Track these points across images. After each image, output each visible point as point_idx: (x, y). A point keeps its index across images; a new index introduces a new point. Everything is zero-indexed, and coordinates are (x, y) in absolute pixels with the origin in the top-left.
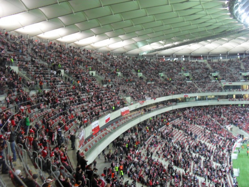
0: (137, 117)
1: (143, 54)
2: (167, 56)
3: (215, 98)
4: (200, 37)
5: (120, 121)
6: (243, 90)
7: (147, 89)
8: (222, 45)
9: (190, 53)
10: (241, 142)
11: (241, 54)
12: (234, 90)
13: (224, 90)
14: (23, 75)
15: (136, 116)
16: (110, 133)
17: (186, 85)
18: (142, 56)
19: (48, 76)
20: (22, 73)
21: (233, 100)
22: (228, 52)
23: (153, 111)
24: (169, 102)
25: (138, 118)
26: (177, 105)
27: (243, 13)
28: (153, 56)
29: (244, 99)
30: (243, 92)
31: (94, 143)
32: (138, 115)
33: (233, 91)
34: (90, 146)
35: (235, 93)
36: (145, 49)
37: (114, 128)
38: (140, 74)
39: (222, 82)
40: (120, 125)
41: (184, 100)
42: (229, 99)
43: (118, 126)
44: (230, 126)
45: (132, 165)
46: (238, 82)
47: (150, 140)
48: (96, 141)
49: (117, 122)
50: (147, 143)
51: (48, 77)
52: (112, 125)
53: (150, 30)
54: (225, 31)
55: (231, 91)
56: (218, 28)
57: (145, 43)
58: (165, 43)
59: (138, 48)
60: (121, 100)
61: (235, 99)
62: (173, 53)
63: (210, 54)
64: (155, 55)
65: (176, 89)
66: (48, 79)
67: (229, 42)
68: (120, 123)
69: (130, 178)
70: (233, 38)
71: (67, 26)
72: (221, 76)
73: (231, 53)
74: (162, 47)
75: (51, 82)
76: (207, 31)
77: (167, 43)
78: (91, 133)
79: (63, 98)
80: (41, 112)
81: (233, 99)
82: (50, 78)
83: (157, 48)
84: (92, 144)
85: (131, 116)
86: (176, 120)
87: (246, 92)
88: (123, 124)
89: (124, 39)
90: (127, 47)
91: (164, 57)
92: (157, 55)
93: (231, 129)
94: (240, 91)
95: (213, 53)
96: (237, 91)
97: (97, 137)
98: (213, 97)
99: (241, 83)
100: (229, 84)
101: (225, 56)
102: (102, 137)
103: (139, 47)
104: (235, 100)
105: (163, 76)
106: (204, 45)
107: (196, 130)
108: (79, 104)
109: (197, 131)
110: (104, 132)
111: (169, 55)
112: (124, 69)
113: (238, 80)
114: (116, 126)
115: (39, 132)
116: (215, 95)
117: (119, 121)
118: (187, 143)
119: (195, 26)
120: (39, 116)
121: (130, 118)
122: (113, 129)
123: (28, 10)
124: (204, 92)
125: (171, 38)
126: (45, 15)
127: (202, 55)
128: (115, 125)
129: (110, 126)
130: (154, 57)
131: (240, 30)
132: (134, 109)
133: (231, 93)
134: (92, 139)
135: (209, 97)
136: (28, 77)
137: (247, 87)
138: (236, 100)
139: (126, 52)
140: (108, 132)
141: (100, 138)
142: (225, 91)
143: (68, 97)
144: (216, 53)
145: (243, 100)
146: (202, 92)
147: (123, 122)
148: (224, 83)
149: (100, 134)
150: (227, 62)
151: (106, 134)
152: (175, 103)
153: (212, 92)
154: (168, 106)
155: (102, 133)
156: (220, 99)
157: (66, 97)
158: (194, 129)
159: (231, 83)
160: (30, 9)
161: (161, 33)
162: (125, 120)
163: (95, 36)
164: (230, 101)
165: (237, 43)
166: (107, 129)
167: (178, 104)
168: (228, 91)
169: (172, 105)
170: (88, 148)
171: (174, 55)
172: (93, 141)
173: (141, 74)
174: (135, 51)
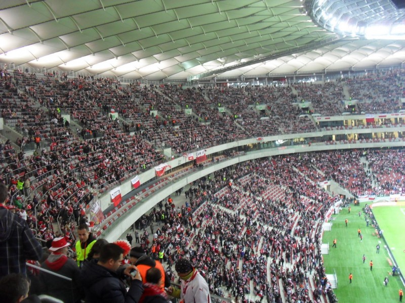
0: (183, 176)
1: (192, 79)
2: (232, 80)
3: (305, 141)
4: (278, 51)
5: (157, 184)
6: (346, 127)
7: (198, 134)
8: (313, 60)
9: (267, 74)
10: (340, 205)
11: (345, 72)
12: (333, 128)
13: (318, 129)
14: (10, 128)
15: (180, 175)
16: (141, 202)
17: (261, 124)
18: (192, 81)
19: (47, 127)
20: (9, 126)
21: (332, 144)
22: (324, 70)
23: (207, 166)
24: (234, 151)
25: (183, 178)
26: (246, 155)
27: (331, 19)
28: (209, 81)
29: (348, 141)
30: (346, 130)
31: (116, 217)
32: (183, 174)
33: (332, 130)
34: (110, 223)
35: (334, 132)
36: (196, 71)
37: (147, 195)
38: (189, 112)
39: (315, 116)
40: (156, 191)
41: (257, 147)
42: (326, 142)
43: (153, 192)
44: (325, 183)
45: (170, 245)
46: (339, 115)
47: (200, 210)
48: (119, 215)
49: (151, 186)
50: (196, 214)
51: (46, 129)
52: (144, 191)
53: (199, 46)
54: (313, 41)
55: (329, 130)
56: (301, 37)
57: (195, 62)
58: (226, 61)
59: (185, 70)
60: (157, 154)
61: (335, 141)
62: (240, 74)
63: (297, 73)
64: (213, 78)
65: (244, 130)
66: (47, 131)
67: (324, 55)
68: (156, 187)
69: (167, 262)
70: (329, 49)
71: (72, 47)
72: (314, 107)
73: (330, 71)
74: (222, 67)
75: (51, 136)
76: (286, 43)
77: (228, 61)
78: (109, 204)
79: (69, 158)
80: (39, 181)
81: (331, 141)
82: (49, 129)
83: (213, 70)
84: (113, 219)
85: (173, 176)
86: (243, 178)
87: (351, 130)
88: (160, 188)
89: (160, 60)
90: (169, 70)
91: (227, 81)
92: (215, 78)
93: (328, 187)
94: (342, 129)
95: (302, 73)
96: (337, 129)
97: (121, 209)
98: (302, 139)
99: (343, 117)
100: (326, 119)
101: (321, 76)
102: (127, 209)
103: (186, 68)
104: (334, 143)
105: (225, 111)
106: (287, 62)
107: (273, 192)
108: (93, 165)
109: (275, 192)
110: (131, 202)
111: (235, 78)
112: (162, 105)
113: (339, 113)
114: (150, 193)
115: (37, 208)
116: (305, 137)
117: (154, 185)
118: (257, 211)
119: (267, 37)
120: (36, 186)
121: (171, 179)
122: (144, 197)
123: (11, 31)
124: (288, 133)
125: (234, 54)
126: (37, 35)
127: (286, 75)
128: (149, 191)
129: (141, 192)
130: (211, 82)
131: (333, 40)
132: (177, 165)
133: (328, 133)
134: (113, 213)
135: (295, 141)
136: (18, 132)
137: (352, 122)
138: (336, 144)
139: (166, 77)
140: (136, 202)
141: (125, 210)
142: (321, 131)
143: (77, 156)
144: (308, 72)
145: (347, 143)
146: (285, 133)
147: (161, 186)
148: (318, 118)
149: (125, 205)
150: (323, 86)
151: (134, 204)
152: (243, 152)
153: (299, 132)
154: (232, 157)
155: (129, 203)
156: (312, 142)
157: (73, 157)
158: (271, 190)
159: (329, 118)
160: (15, 29)
161: (217, 48)
162: (163, 183)
163: (115, 58)
164: (327, 144)
165: (337, 56)
166: (136, 197)
167: (248, 153)
168: (324, 130)
169: (238, 156)
170: (108, 225)
171: (242, 77)
172: (115, 216)
173: (190, 110)
174: (181, 75)
